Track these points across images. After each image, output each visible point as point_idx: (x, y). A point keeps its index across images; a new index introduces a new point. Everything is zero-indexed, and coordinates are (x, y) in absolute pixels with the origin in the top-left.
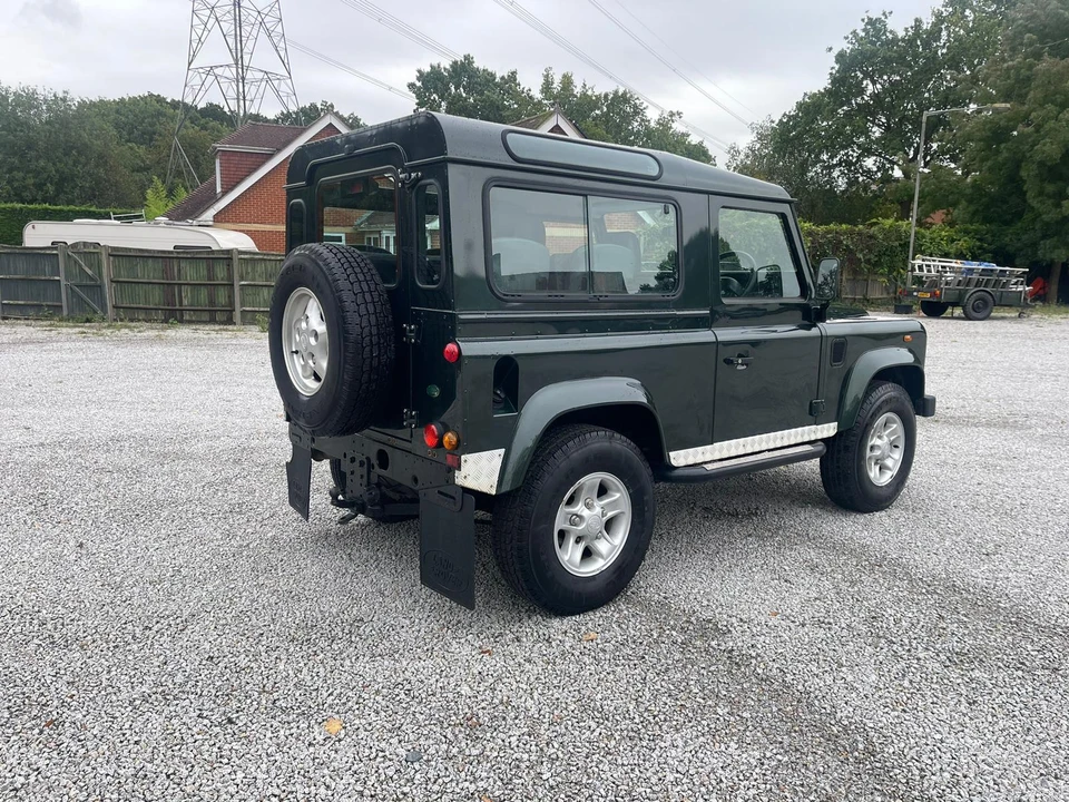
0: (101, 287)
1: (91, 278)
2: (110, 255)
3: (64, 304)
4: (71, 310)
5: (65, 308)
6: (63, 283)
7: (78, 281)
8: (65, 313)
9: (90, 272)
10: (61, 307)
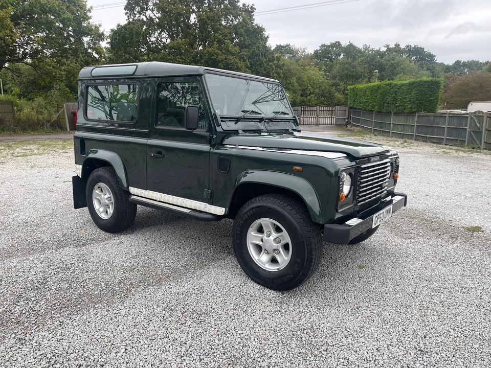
0: (481, 132)
1: (478, 128)
2: (488, 117)
3: (466, 140)
4: (468, 143)
5: (466, 142)
6: (468, 130)
7: (473, 129)
8: (466, 144)
9: (478, 125)
10: (465, 141)
